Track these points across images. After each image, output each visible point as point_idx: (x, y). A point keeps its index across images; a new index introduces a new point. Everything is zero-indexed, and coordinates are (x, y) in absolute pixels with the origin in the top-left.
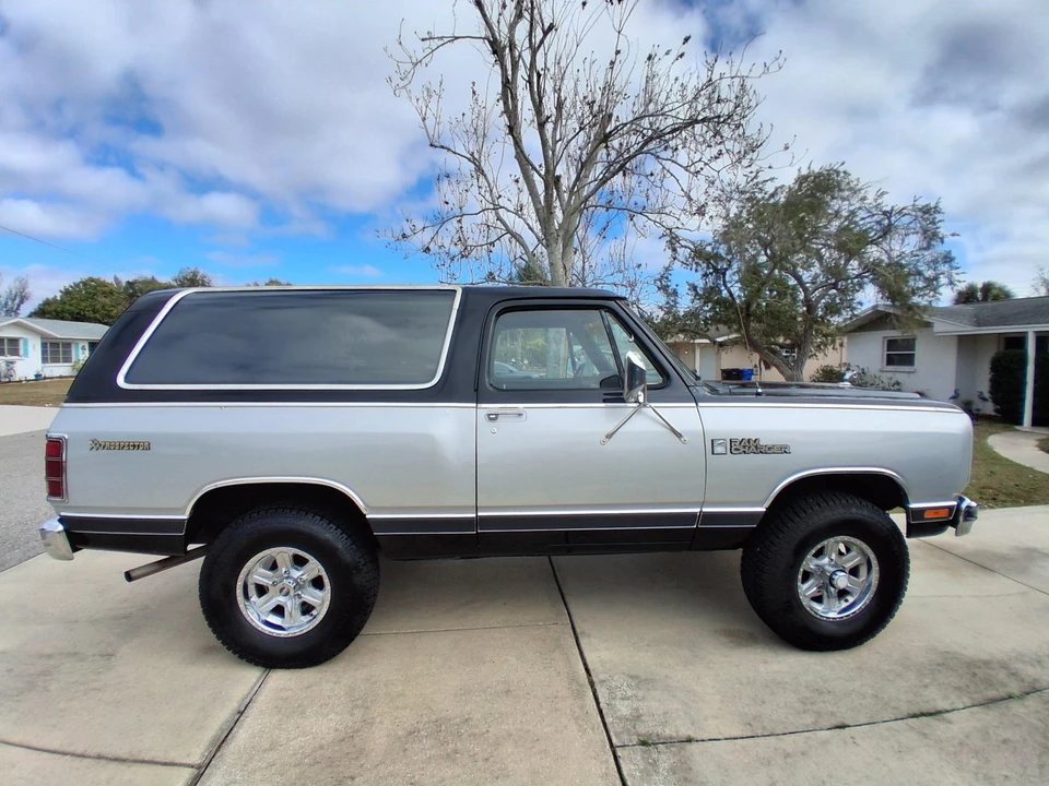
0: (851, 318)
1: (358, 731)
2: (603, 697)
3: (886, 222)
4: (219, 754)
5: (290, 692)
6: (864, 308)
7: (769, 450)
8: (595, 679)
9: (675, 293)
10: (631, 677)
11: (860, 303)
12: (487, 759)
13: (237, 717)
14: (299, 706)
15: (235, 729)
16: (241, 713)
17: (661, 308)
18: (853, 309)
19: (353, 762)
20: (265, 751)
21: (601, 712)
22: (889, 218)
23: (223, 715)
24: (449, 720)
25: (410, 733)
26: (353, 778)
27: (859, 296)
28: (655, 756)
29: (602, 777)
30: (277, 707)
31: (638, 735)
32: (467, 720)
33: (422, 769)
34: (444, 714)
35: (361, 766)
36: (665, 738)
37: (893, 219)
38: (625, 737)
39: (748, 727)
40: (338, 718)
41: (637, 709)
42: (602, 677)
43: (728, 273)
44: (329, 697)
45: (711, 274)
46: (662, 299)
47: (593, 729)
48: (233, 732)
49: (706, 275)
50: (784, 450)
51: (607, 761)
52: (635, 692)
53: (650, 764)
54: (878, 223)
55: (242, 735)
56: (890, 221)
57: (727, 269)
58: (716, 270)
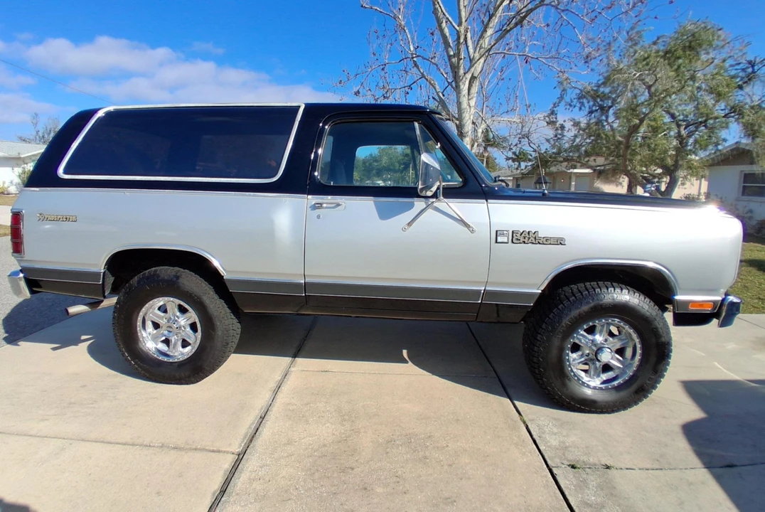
0: (715, 153)
1: (350, 436)
2: (534, 431)
3: (750, 70)
4: (251, 445)
5: (295, 407)
6: (727, 144)
7: (547, 241)
8: (525, 419)
9: (562, 127)
10: (555, 419)
11: (725, 140)
12: (450, 465)
13: (260, 421)
14: (303, 416)
15: (260, 429)
16: (262, 418)
17: (548, 140)
18: (717, 144)
19: (350, 457)
20: (285, 445)
21: (535, 441)
22: (753, 66)
23: (250, 419)
24: (416, 435)
25: (388, 442)
26: (352, 469)
27: (723, 134)
28: (585, 476)
29: (544, 487)
30: (287, 416)
31: (568, 461)
32: (430, 437)
33: (402, 467)
34: (411, 431)
35: (357, 461)
36: (590, 465)
37: (756, 68)
38: (558, 461)
39: (657, 462)
40: (334, 427)
41: (564, 442)
42: (530, 417)
43: (611, 111)
44: (323, 412)
45: (596, 110)
46: (550, 133)
47: (530, 452)
48: (259, 430)
49: (591, 112)
50: (560, 242)
51: (546, 476)
52: (559, 430)
53: (581, 481)
54: (743, 70)
55: (266, 432)
56: (753, 69)
57: (610, 107)
58: (602, 108)
